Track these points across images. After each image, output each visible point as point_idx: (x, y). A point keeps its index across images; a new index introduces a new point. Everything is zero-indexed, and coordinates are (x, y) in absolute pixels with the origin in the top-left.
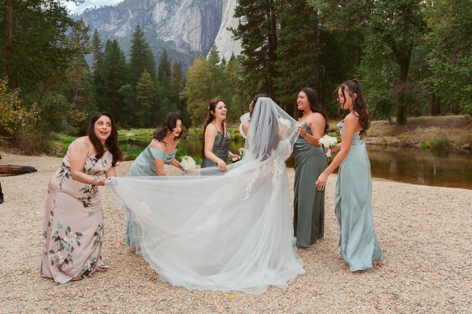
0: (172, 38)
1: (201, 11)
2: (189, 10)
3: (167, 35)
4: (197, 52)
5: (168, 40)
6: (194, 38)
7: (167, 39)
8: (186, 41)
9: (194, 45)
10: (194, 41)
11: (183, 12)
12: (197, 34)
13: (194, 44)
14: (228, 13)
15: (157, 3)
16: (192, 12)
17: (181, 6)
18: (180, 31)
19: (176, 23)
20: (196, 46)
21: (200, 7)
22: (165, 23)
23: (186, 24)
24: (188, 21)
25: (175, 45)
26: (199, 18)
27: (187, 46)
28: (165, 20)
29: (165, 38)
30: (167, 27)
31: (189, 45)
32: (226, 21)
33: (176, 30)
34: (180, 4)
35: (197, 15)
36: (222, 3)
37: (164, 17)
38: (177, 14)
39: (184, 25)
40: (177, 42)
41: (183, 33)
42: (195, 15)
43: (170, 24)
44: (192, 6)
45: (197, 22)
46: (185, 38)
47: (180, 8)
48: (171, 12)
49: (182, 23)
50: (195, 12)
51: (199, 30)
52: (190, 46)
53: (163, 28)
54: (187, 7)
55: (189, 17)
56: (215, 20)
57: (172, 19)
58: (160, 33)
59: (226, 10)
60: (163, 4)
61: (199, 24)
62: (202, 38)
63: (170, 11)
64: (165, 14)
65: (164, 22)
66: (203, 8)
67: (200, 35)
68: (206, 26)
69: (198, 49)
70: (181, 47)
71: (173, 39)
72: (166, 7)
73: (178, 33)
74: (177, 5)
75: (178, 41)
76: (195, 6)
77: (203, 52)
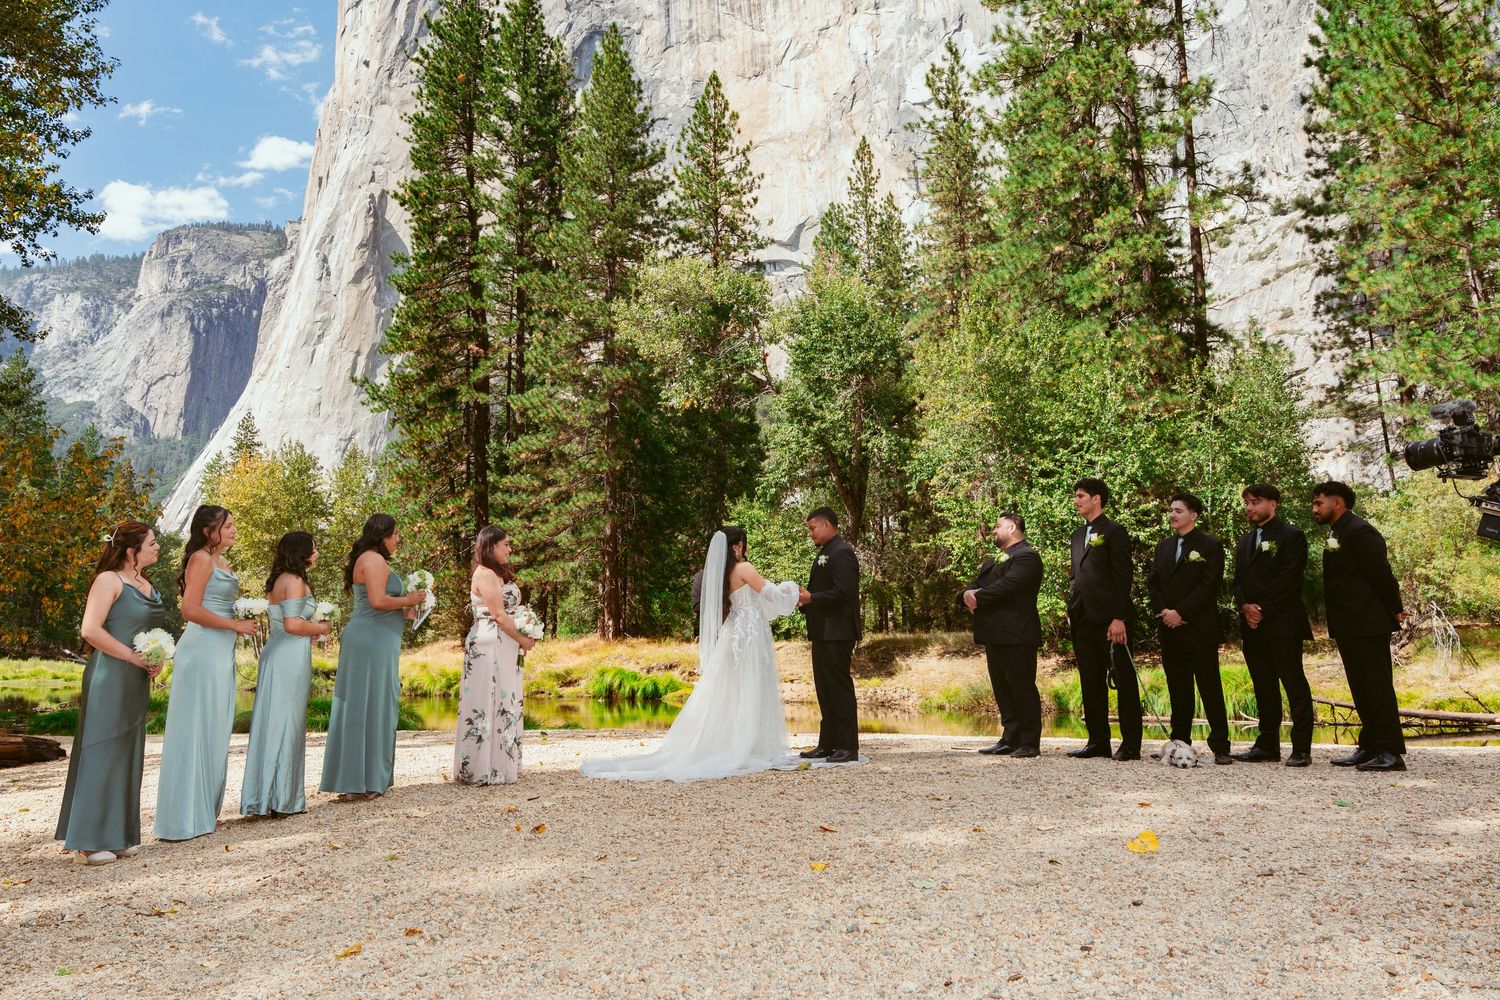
0: (93, 395)
1: (193, 330)
2: (157, 324)
3: (77, 384)
4: (168, 440)
5: (79, 399)
6: (164, 400)
7: (72, 397)
8: (138, 407)
9: (159, 421)
10: (164, 409)
11: (140, 327)
12: (172, 389)
13: (161, 416)
14: (277, 343)
15: (58, 297)
16: (166, 329)
17: (134, 313)
18: (122, 377)
19: (111, 355)
20: (167, 425)
21: (191, 318)
22: (76, 353)
23: (143, 361)
24: (150, 353)
25: (99, 417)
26: (186, 347)
27: (138, 421)
28: (76, 345)
29: (69, 393)
30: (81, 361)
31: (143, 418)
32: (270, 364)
33: (106, 374)
34: (131, 306)
35: (180, 339)
36: (260, 315)
37: (75, 333)
38: (115, 330)
39: (136, 361)
40: (107, 408)
41: (129, 383)
42: (175, 339)
43: (92, 354)
44: (166, 314)
45: (177, 358)
46: (133, 399)
47: (129, 317)
48: (98, 323)
49: (131, 356)
50: (175, 330)
51: (183, 381)
52: (147, 422)
53: (68, 365)
54: (152, 316)
55: (156, 341)
56: (233, 359)
57: (99, 344)
58: (56, 377)
59: (274, 334)
60: (76, 300)
61: (182, 364)
62: (186, 404)
63: (95, 322)
64: (79, 328)
65: (72, 350)
66: (202, 323)
67: (182, 393)
68: (203, 372)
69: (171, 434)
70: (118, 423)
71: (95, 399)
72: (85, 308)
73: (114, 383)
74: (121, 304)
75: (109, 407)
76: (175, 315)
77: (186, 443)
